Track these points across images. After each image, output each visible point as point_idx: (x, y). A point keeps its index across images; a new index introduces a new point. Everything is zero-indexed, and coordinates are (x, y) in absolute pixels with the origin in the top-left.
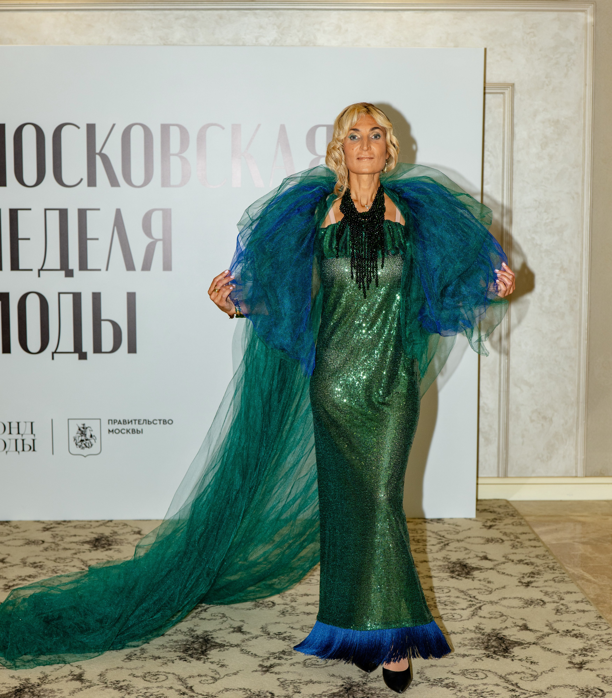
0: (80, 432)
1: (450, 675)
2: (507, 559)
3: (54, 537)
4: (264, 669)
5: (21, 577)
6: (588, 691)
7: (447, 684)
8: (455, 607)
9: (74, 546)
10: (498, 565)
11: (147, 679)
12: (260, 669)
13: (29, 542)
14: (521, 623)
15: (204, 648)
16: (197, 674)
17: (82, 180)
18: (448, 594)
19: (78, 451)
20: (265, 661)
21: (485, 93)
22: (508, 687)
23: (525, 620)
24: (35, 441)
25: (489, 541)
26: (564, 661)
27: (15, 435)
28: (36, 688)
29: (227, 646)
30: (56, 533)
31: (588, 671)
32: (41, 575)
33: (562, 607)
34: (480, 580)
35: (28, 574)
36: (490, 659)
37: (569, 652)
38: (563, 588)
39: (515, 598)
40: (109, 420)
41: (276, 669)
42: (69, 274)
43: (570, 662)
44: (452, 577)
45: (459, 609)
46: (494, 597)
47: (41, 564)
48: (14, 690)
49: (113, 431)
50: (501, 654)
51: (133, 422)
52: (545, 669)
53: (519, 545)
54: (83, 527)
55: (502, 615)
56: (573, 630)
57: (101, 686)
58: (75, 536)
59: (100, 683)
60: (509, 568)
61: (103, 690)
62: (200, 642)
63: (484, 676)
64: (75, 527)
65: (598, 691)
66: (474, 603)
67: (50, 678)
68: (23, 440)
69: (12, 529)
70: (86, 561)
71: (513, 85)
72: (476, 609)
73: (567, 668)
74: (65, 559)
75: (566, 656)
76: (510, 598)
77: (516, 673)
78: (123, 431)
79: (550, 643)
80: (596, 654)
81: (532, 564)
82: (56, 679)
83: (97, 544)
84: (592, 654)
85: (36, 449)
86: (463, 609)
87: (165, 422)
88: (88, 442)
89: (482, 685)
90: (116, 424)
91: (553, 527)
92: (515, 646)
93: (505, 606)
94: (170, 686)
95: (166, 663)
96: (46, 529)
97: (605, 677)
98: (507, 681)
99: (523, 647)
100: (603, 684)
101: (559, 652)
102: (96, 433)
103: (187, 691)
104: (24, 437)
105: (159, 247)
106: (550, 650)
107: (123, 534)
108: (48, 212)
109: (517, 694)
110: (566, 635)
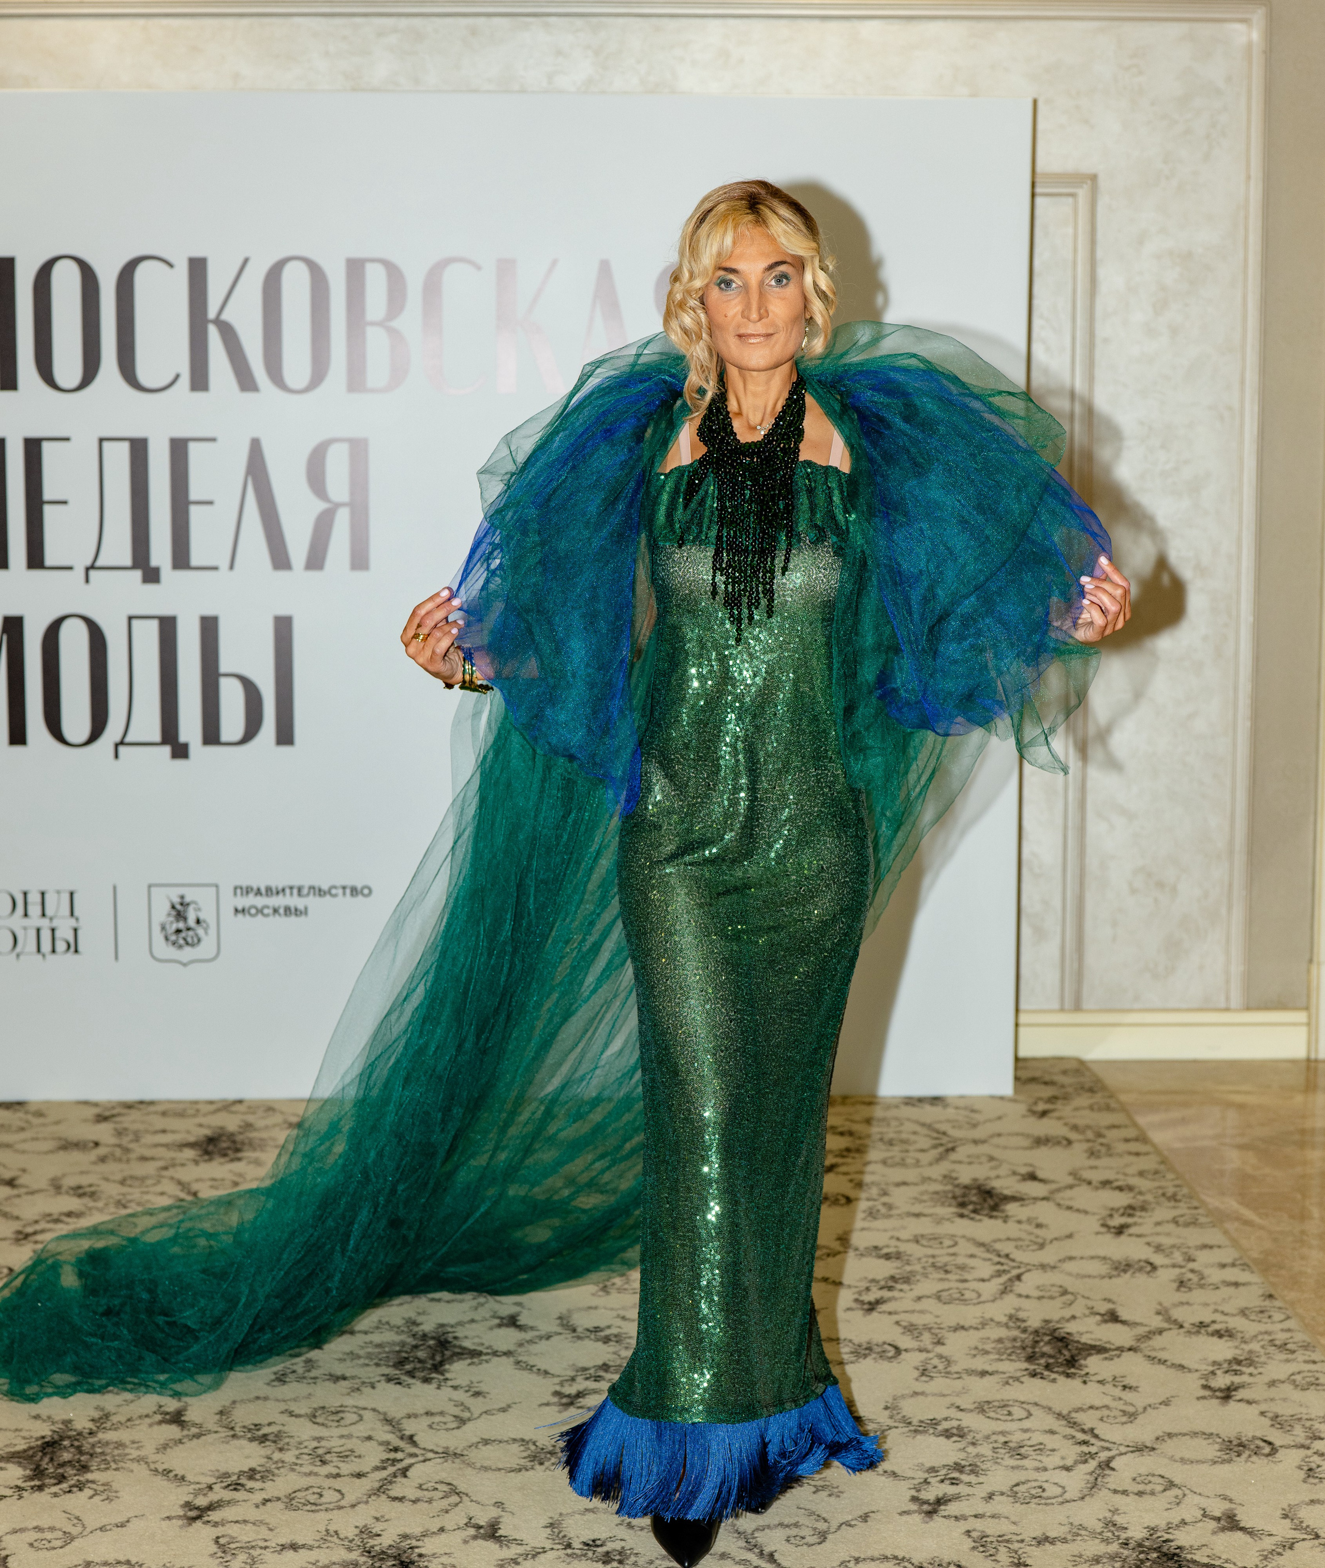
0: (174, 913)
1: (952, 1413)
2: (1078, 1180)
3: (120, 1133)
4: (564, 1400)
5: (49, 1215)
6: (1240, 1445)
7: (946, 1430)
8: (966, 1276)
9: (161, 1152)
10: (1058, 1190)
11: (319, 1420)
12: (555, 1400)
13: (67, 1145)
14: (1103, 1308)
15: (438, 1358)
16: (422, 1411)
17: (177, 377)
18: (951, 1251)
19: (171, 952)
20: (566, 1384)
21: (1033, 195)
22: (1074, 1437)
23: (1114, 1303)
24: (80, 933)
25: (1039, 1142)
26: (1192, 1384)
27: (35, 919)
28: (85, 1438)
29: (487, 1354)
30: (125, 1125)
31: (1242, 1405)
32: (94, 1212)
33: (1189, 1275)
34: (1019, 1222)
35: (66, 1209)
36: (1037, 1381)
37: (1204, 1367)
38: (1192, 1237)
39: (1092, 1258)
40: (236, 888)
42: (152, 576)
43: (1205, 1387)
44: (962, 1216)
45: (974, 1280)
46: (1047, 1256)
47: (92, 1189)
48: (39, 1443)
49: (243, 910)
50: (1060, 1369)
51: (288, 891)
52: (1151, 1401)
53: (1103, 1150)
54: (181, 1114)
55: (1065, 1292)
56: (1213, 1322)
57: (223, 1435)
58: (164, 1131)
59: (220, 1429)
60: (1082, 1197)
61: (227, 1443)
62: (429, 1347)
63: (1024, 1414)
64: (164, 1114)
65: (1261, 1444)
66: (1005, 1267)
67: (114, 1419)
68: (53, 930)
69: (30, 1117)
70: (189, 1184)
71: (1093, 178)
72: (1010, 1280)
73: (1197, 1398)
74: (143, 1179)
75: (1197, 1375)
76: (1082, 1258)
77: (1091, 1407)
78: (266, 911)
79: (1163, 1349)
80: (1260, 1370)
81: (1129, 1188)
82: (129, 1420)
83: (211, 1148)
84: (1250, 1370)
85: (80, 948)
86: (983, 1280)
87: (354, 891)
88: (191, 933)
89: (1020, 1432)
90: (251, 895)
91: (1176, 1115)
92: (1090, 1355)
93: (1070, 1274)
94: (366, 1435)
95: (358, 1389)
96: (102, 1118)
97: (1277, 1417)
98: (1072, 1424)
99: (1106, 1355)
100: (1272, 1429)
101: (1182, 1367)
102: (208, 915)
103: (402, 1444)
104: (55, 923)
105: (342, 521)
106: (1163, 1362)
107: (267, 1127)
108: (106, 445)
109: (1093, 1450)
110: (1198, 1332)
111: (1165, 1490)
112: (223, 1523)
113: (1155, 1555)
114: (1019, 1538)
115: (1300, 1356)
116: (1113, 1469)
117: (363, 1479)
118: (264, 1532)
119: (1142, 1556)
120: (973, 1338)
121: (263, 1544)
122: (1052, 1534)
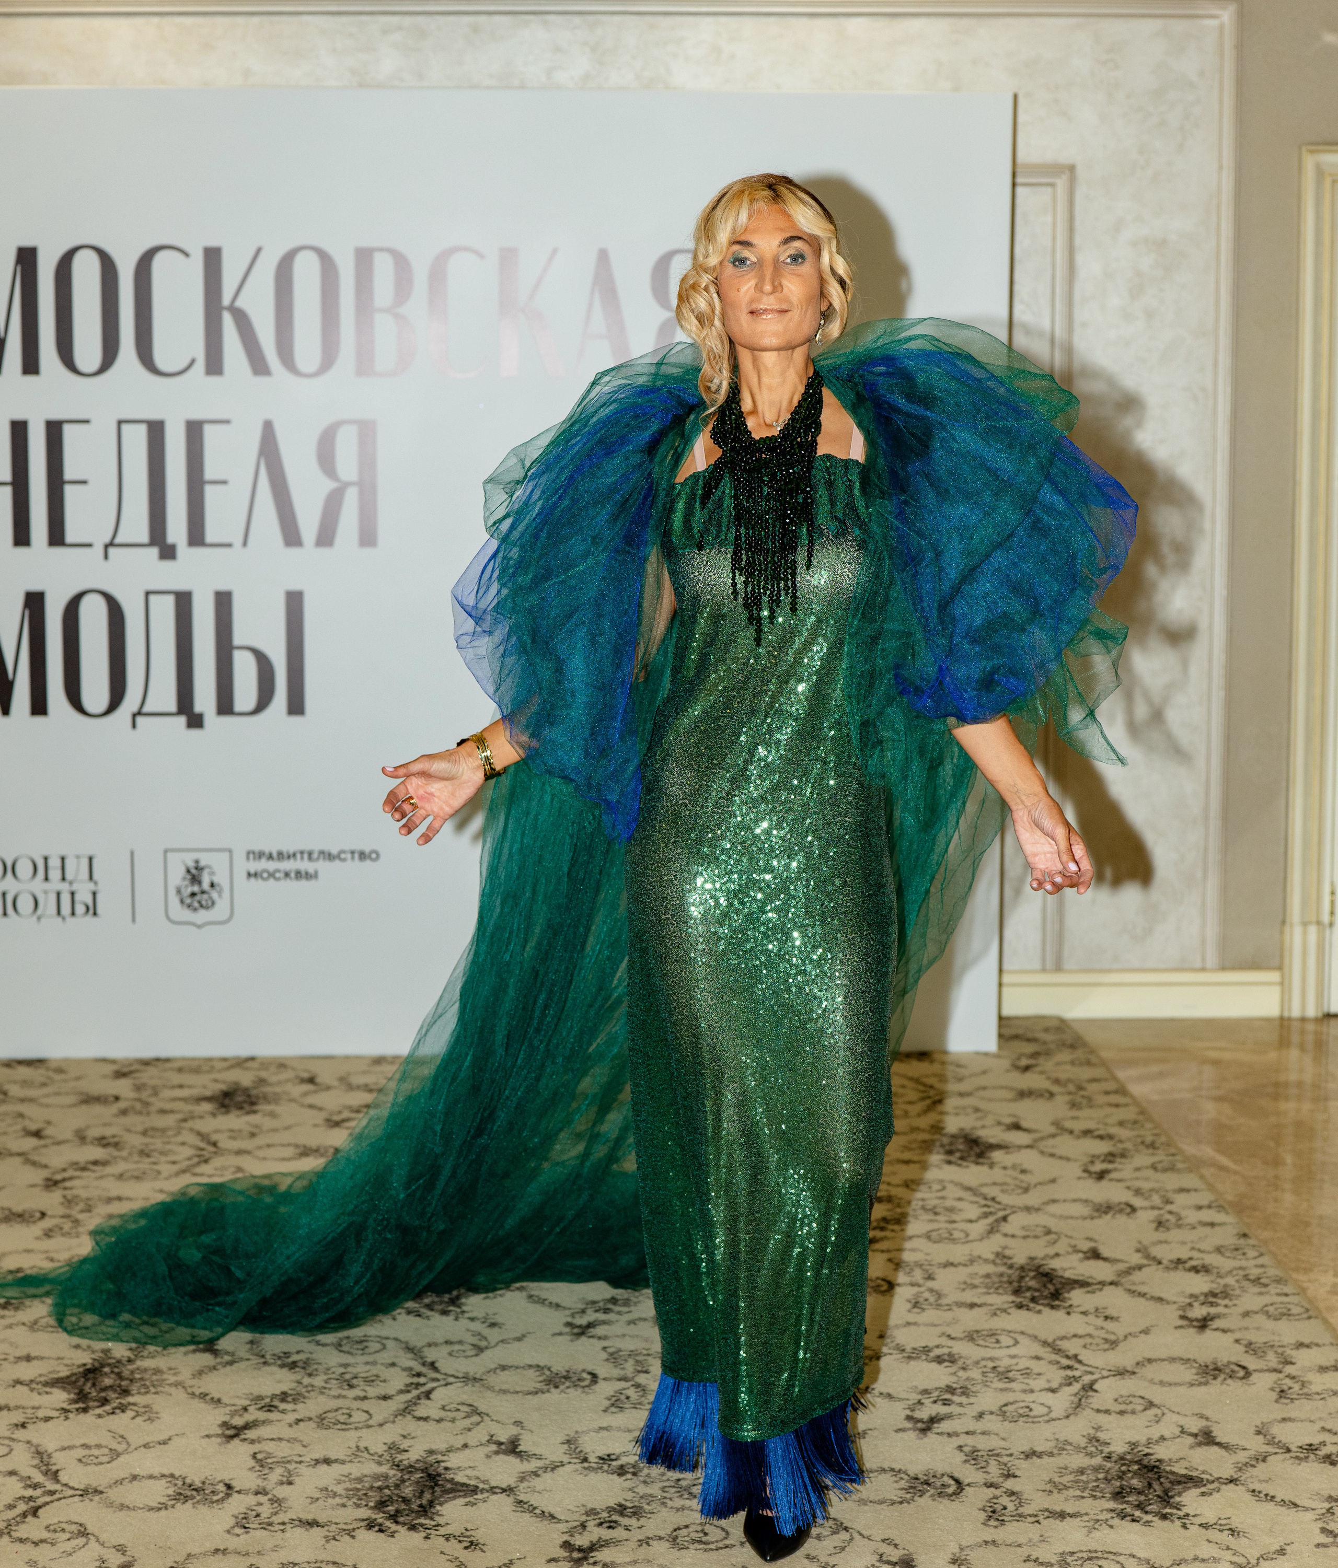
0: (189, 877)
1: (944, 1341)
2: (1060, 1128)
3: (138, 1088)
4: (576, 1331)
5: (77, 1163)
6: (1217, 1369)
7: (938, 1357)
8: (955, 1217)
9: (179, 1105)
10: (1042, 1139)
11: (344, 1348)
12: (567, 1330)
13: (89, 1100)
14: (1086, 1246)
16: (442, 1340)
17: (193, 362)
18: (940, 1194)
19: (187, 915)
20: (577, 1316)
21: (1014, 185)
22: (1058, 1362)
23: (1096, 1241)
24: (99, 897)
25: (1023, 1094)
26: (1171, 1314)
27: (55, 883)
28: (124, 1365)
31: (1218, 1334)
33: (1168, 1216)
34: (1005, 1168)
35: (92, 1158)
36: (1023, 1313)
37: (1182, 1299)
38: (1171, 1181)
39: (1075, 1201)
40: (248, 853)
41: (600, 1331)
42: (168, 553)
43: (1183, 1317)
44: (949, 1162)
45: (963, 1221)
46: (1032, 1199)
47: (116, 1140)
48: (81, 1370)
49: (256, 874)
50: (1046, 1302)
51: (298, 856)
52: (1132, 1330)
53: (1084, 1102)
54: (197, 1071)
55: (1048, 1232)
56: (1191, 1259)
57: (255, 1362)
58: (181, 1086)
59: (251, 1357)
60: (1064, 1145)
61: (259, 1369)
63: (1011, 1342)
64: (180, 1070)
65: (1237, 1368)
66: (992, 1210)
68: (73, 894)
69: (51, 1074)
70: (208, 1135)
71: (1072, 169)
72: (997, 1220)
73: (1176, 1328)
74: (163, 1131)
75: (1175, 1306)
76: (1065, 1201)
77: (1075, 1336)
78: (278, 875)
79: (1142, 1283)
80: (1235, 1302)
81: (1111, 1137)
83: (227, 1101)
84: (1226, 1302)
85: (99, 911)
86: (971, 1221)
87: (363, 856)
88: (205, 896)
89: (1008, 1358)
90: (263, 860)
91: (1154, 1069)
92: (1073, 1288)
93: (1054, 1216)
94: (390, 1361)
96: (120, 1074)
97: (1252, 1344)
98: (1058, 1351)
99: (1089, 1289)
100: (1247, 1355)
101: (1160, 1299)
102: (221, 878)
103: (424, 1370)
104: (75, 887)
105: (351, 499)
106: (1142, 1295)
107: (279, 1083)
108: (125, 427)
109: (1077, 1374)
110: (1176, 1268)
111: (1145, 1410)
112: (259, 1440)
113: (1136, 1467)
114: (1008, 1452)
115: (1273, 1289)
116: (1096, 1391)
117: (389, 1401)
118: (298, 1449)
119: (1124, 1468)
120: (962, 1274)
121: (298, 1459)
122: (1039, 1449)
